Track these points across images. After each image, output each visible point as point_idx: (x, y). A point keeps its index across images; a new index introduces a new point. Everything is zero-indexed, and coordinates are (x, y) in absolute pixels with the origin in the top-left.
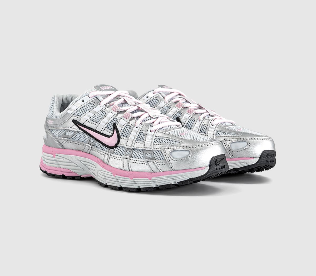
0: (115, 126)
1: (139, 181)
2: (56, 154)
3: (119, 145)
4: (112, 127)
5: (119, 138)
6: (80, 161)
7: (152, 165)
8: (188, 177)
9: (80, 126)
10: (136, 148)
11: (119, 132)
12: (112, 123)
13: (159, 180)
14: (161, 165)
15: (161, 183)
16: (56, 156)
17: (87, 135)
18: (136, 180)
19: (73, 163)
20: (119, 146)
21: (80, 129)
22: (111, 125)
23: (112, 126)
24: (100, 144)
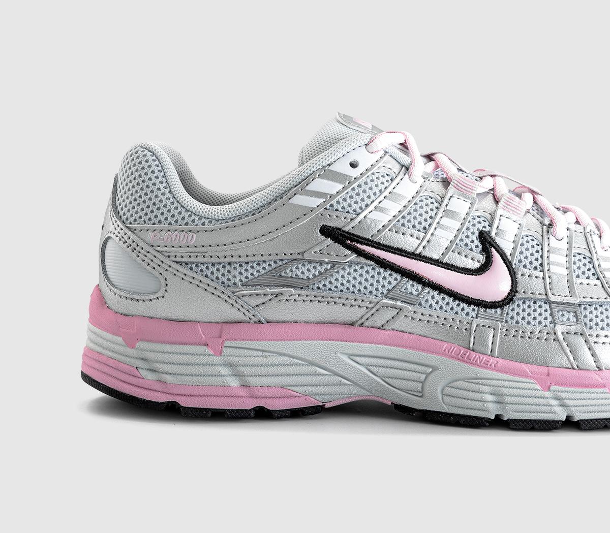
0: (486, 242)
2: (227, 343)
3: (518, 295)
4: (477, 242)
5: (512, 273)
6: (351, 357)
9: (359, 246)
10: (588, 300)
11: (509, 257)
12: (474, 229)
16: (224, 350)
17: (389, 272)
19: (312, 364)
20: (520, 299)
21: (360, 253)
22: (474, 237)
23: (477, 238)
24: (446, 297)
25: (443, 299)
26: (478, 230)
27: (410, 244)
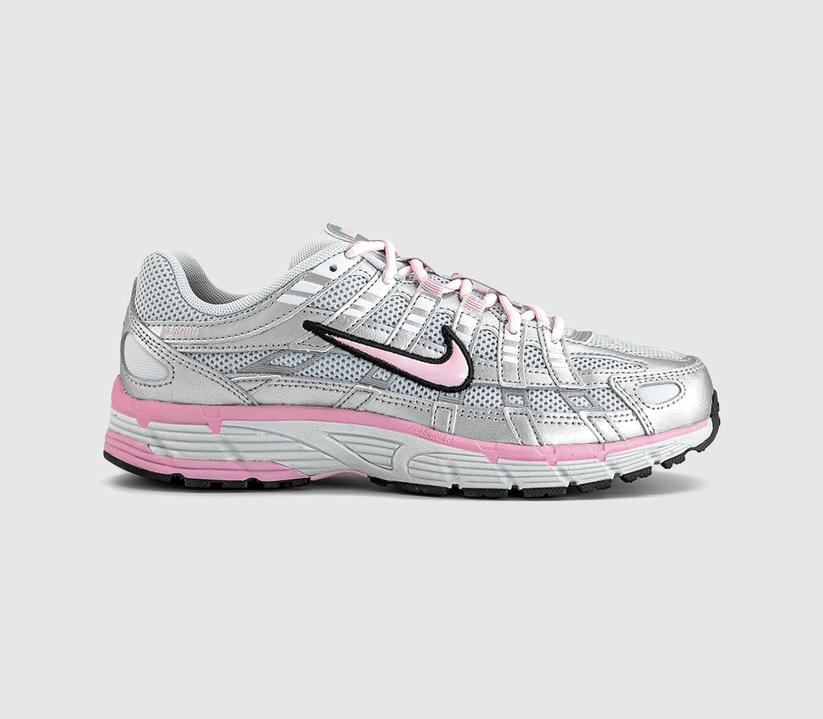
0: (448, 335)
1: (574, 467)
2: (224, 423)
3: (474, 381)
4: (440, 335)
5: (470, 363)
6: (330, 434)
7: (603, 425)
8: (684, 446)
9: (336, 338)
10: (535, 385)
11: (467, 348)
12: (438, 324)
13: (624, 460)
14: (623, 423)
15: (629, 467)
16: (222, 429)
17: (362, 361)
18: (565, 465)
19: (298, 441)
20: (475, 385)
21: (338, 345)
22: (437, 331)
23: (440, 332)
24: (412, 382)
25: (409, 384)
26: (441, 325)
27: (381, 337)
